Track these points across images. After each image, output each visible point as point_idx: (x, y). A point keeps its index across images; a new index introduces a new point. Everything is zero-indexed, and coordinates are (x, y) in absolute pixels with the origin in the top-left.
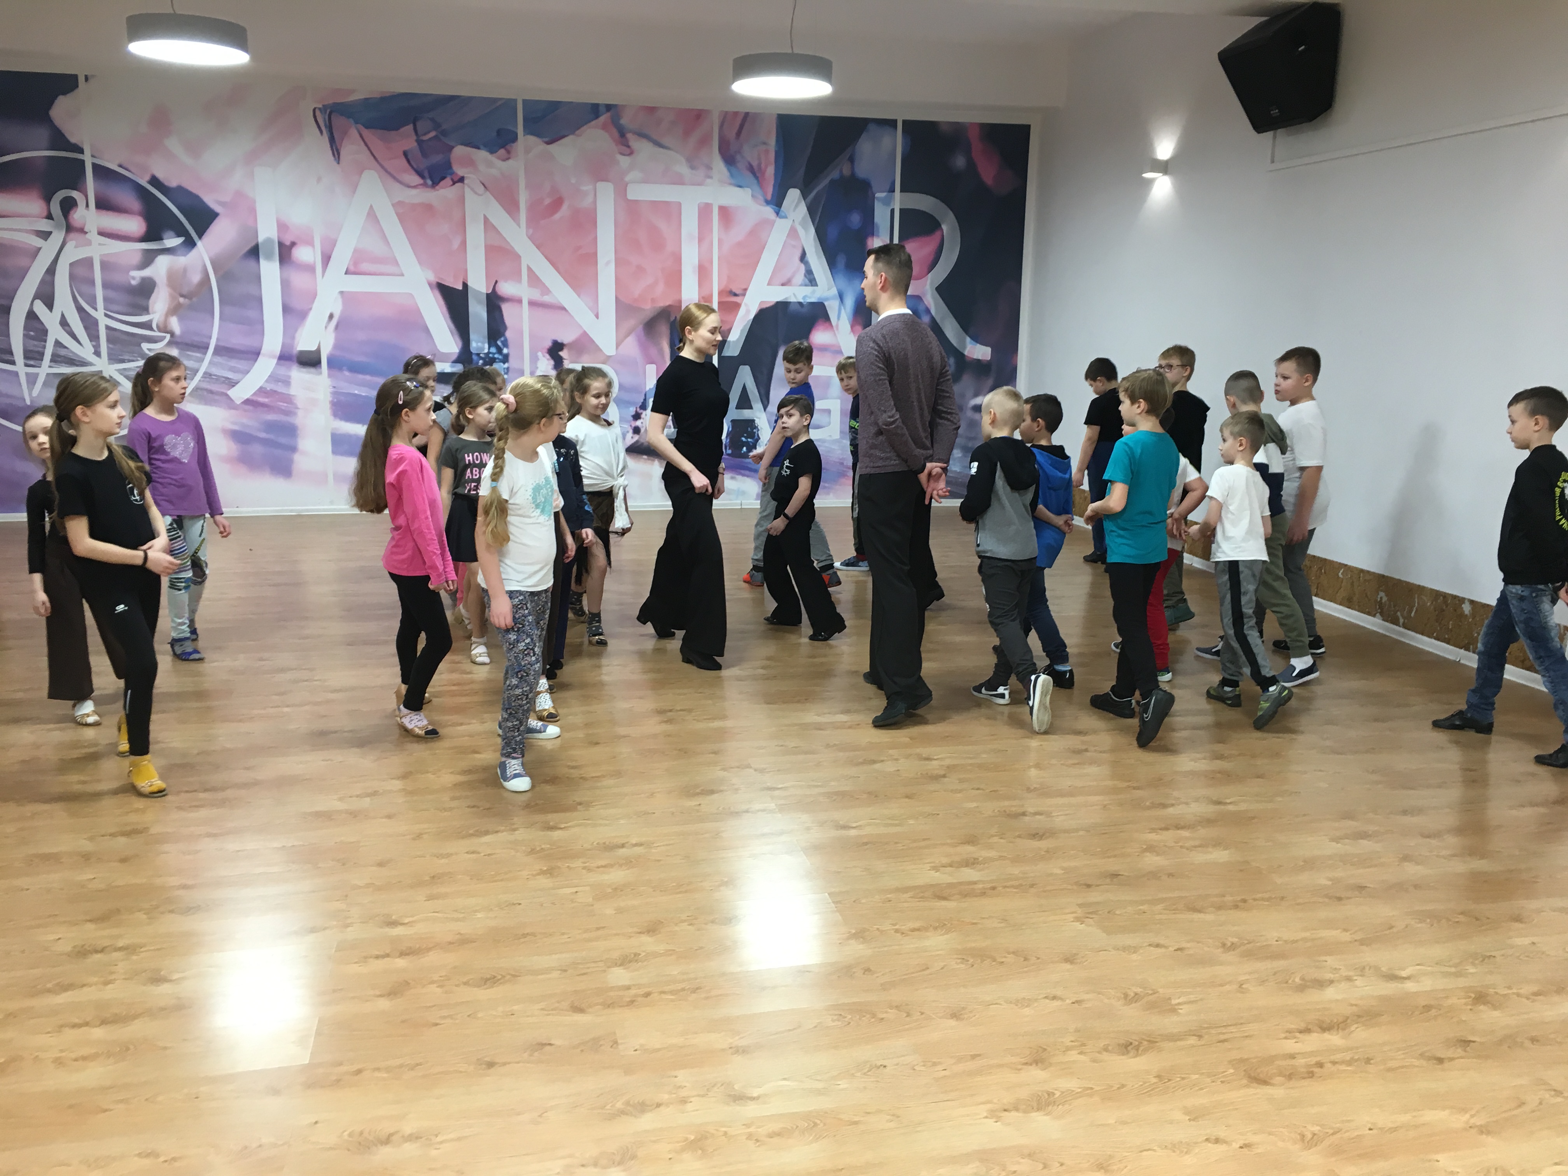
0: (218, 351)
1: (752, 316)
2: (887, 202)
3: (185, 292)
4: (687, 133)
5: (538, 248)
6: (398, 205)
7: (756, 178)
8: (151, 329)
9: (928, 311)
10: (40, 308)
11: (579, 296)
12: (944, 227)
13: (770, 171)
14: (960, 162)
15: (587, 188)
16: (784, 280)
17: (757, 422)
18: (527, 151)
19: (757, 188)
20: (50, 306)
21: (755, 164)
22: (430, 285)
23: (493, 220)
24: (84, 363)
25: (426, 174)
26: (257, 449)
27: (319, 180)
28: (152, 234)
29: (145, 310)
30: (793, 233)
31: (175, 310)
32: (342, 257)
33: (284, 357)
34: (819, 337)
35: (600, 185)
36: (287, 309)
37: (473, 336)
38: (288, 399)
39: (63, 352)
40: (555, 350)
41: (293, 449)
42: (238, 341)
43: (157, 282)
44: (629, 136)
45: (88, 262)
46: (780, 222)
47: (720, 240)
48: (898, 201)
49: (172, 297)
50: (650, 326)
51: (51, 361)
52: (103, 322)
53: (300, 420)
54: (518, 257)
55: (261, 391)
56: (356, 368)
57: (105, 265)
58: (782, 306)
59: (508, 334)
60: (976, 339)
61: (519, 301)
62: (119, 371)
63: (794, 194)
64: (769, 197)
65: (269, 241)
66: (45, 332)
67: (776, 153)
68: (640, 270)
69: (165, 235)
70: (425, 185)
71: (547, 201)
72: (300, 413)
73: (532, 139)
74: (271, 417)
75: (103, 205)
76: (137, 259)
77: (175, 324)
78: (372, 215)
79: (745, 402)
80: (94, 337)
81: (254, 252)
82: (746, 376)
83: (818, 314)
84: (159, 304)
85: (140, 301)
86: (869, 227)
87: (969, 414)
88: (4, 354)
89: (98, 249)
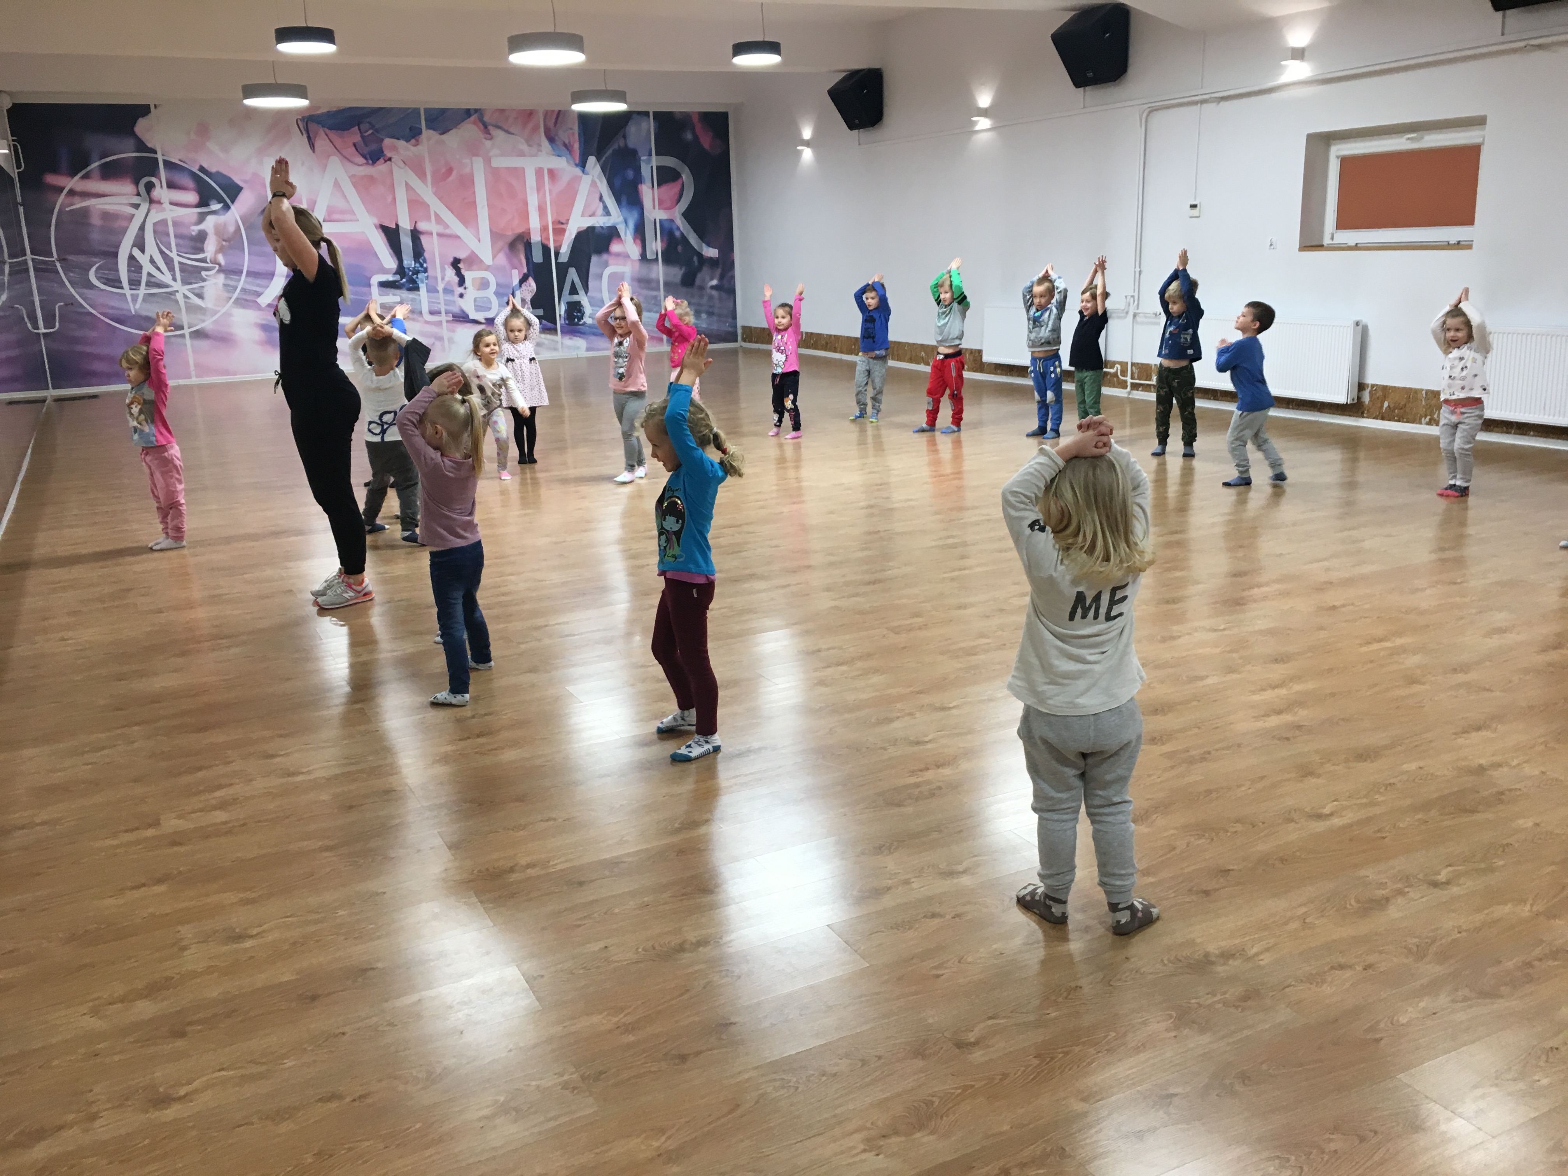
0: (249, 274)
1: (573, 237)
2: (648, 162)
3: (225, 237)
4: (525, 125)
5: (440, 199)
6: (351, 177)
7: (568, 149)
8: (207, 262)
9: (678, 228)
10: (136, 253)
11: (467, 227)
12: (684, 176)
13: (576, 146)
15: (467, 161)
16: (591, 213)
17: (582, 302)
18: (429, 139)
19: (569, 156)
20: (143, 251)
21: (567, 142)
22: (375, 227)
23: (411, 183)
24: (167, 286)
25: (368, 157)
27: (303, 164)
28: (203, 202)
30: (593, 184)
31: (221, 250)
34: (615, 247)
35: (474, 158)
37: (404, 257)
39: (153, 280)
40: (456, 263)
42: (260, 267)
43: (208, 231)
44: (490, 127)
45: (164, 222)
46: (584, 177)
47: (550, 190)
48: (655, 161)
49: (218, 242)
50: (512, 246)
51: (147, 285)
52: (177, 259)
54: (429, 206)
57: (175, 224)
58: (591, 229)
59: (426, 255)
61: (431, 234)
62: (189, 290)
63: (592, 160)
64: (577, 162)
66: (141, 267)
67: (579, 134)
68: (503, 211)
69: (211, 203)
70: (367, 164)
71: (444, 170)
73: (431, 132)
75: (171, 185)
76: (195, 218)
77: (221, 258)
78: (337, 184)
79: (574, 291)
80: (171, 269)
82: (572, 274)
83: (612, 234)
84: (211, 246)
85: (198, 245)
86: (638, 179)
87: (709, 291)
88: (115, 282)
89: (170, 214)
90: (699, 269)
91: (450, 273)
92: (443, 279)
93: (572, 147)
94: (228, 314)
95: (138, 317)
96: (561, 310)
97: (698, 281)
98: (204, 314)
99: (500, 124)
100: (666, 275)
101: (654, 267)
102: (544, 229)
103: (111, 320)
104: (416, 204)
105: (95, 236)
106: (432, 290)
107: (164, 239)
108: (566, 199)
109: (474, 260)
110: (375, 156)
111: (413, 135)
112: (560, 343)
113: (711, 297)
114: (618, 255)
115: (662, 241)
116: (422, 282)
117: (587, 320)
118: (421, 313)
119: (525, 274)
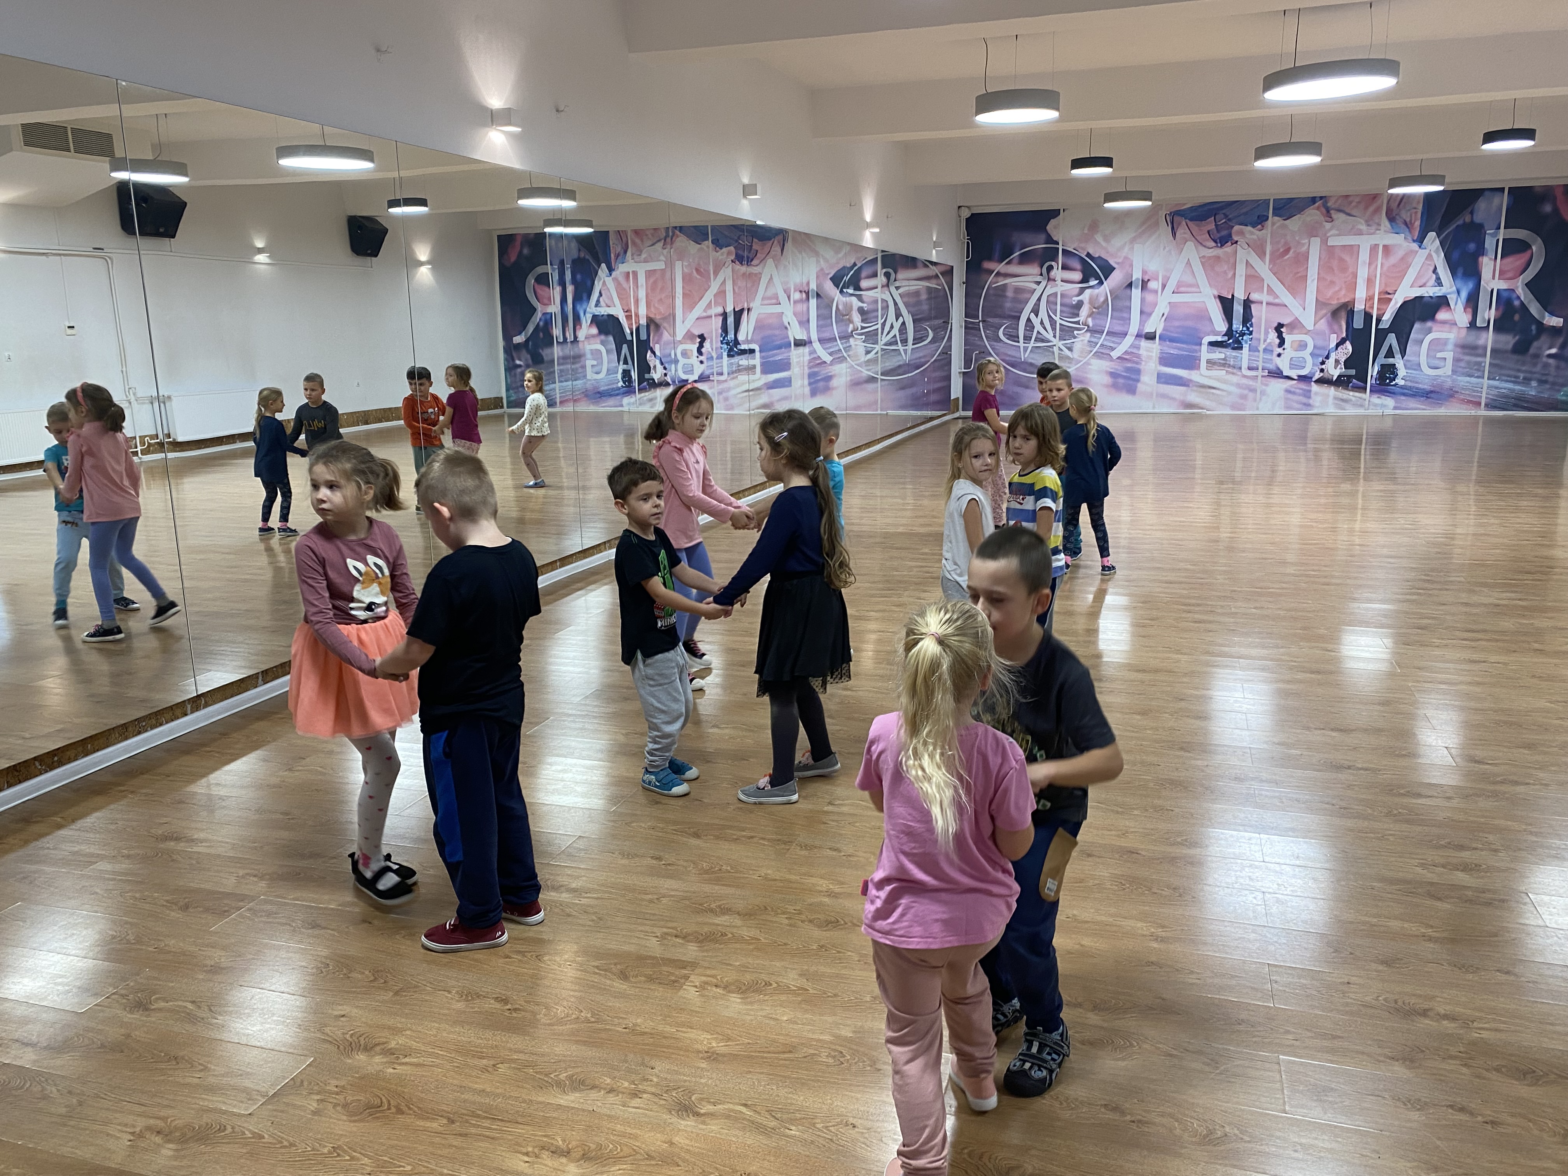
1: (1399, 305)
2: (1493, 235)
3: (1096, 306)
4: (1366, 208)
5: (1274, 274)
6: (1201, 257)
7: (1408, 228)
8: (1080, 324)
9: (1518, 298)
10: (1032, 316)
11: (1295, 298)
12: (1534, 248)
13: (1418, 223)
14: (1548, 208)
15: (1305, 241)
16: (1421, 284)
17: (1397, 365)
18: (1273, 224)
19: (1407, 233)
20: (1037, 316)
21: (1408, 220)
22: (1215, 297)
23: (1251, 261)
24: (1049, 341)
25: (1218, 241)
26: (1121, 381)
27: (1165, 248)
28: (1085, 280)
29: (1078, 315)
30: (1430, 256)
31: (1091, 315)
32: (1171, 285)
33: (1138, 336)
34: (1441, 315)
35: (1313, 239)
36: (1142, 312)
37: (1234, 322)
38: (1138, 356)
39: (1040, 336)
40: (1279, 328)
41: (1138, 381)
42: (1118, 328)
43: (1084, 302)
44: (1332, 212)
45: (1055, 294)
46: (1421, 251)
47: (1382, 264)
48: (1502, 234)
49: (1090, 309)
50: (1335, 313)
51: (1036, 340)
52: (1059, 321)
53: (1142, 367)
54: (1263, 280)
55: (1126, 352)
56: (1172, 340)
57: (1062, 295)
58: (1419, 299)
59: (1253, 320)
60: (1552, 314)
61: (1262, 303)
62: (1063, 344)
63: (1432, 235)
64: (1415, 238)
65: (1138, 279)
66: (1034, 327)
67: (1422, 213)
68: (1332, 283)
70: (1217, 246)
71: (1281, 250)
72: (1143, 363)
73: (1276, 218)
74: (1129, 365)
75: (1065, 267)
76: (1077, 291)
77: (1090, 322)
78: (1188, 263)
79: (1390, 354)
80: (1054, 329)
81: (1130, 285)
82: (1392, 339)
83: (1442, 302)
84: (1084, 312)
85: (1076, 312)
86: (1481, 251)
87: (1545, 359)
88: (1015, 338)
89: (1060, 288)
90: (1537, 337)
91: (1273, 336)
92: (1265, 341)
93: (1412, 224)
94: (1088, 363)
95: (1025, 363)
96: (1373, 371)
97: (1532, 351)
98: (1070, 363)
99: (1342, 208)
100: (1494, 342)
101: (1484, 335)
102: (1370, 298)
103: (1008, 364)
104: (1253, 278)
105: (1008, 305)
106: (1253, 349)
107: (1053, 307)
108: (1399, 272)
109: (1295, 325)
110: (1223, 239)
111: (1260, 220)
112: (1367, 402)
113: (1546, 366)
114: (1444, 322)
115: (1497, 309)
116: (1246, 343)
117: (1399, 381)
118: (1240, 368)
119: (1343, 338)
